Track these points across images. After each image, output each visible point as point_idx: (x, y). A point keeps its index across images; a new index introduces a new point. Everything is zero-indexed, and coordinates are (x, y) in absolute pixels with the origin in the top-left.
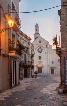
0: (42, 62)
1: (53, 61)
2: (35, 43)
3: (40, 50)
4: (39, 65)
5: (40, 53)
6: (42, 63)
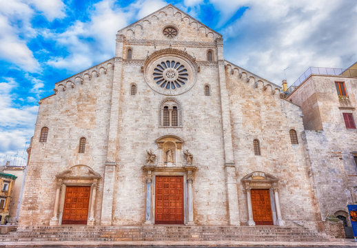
0: (181, 143)
1: (256, 141)
2: (138, 37)
3: (171, 74)
4: (159, 163)
5: (171, 92)
6: (185, 148)
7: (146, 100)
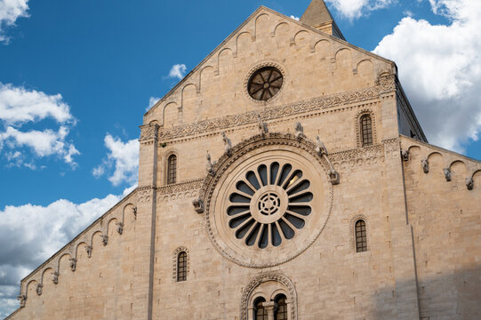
3: (268, 205)
7: (209, 289)
